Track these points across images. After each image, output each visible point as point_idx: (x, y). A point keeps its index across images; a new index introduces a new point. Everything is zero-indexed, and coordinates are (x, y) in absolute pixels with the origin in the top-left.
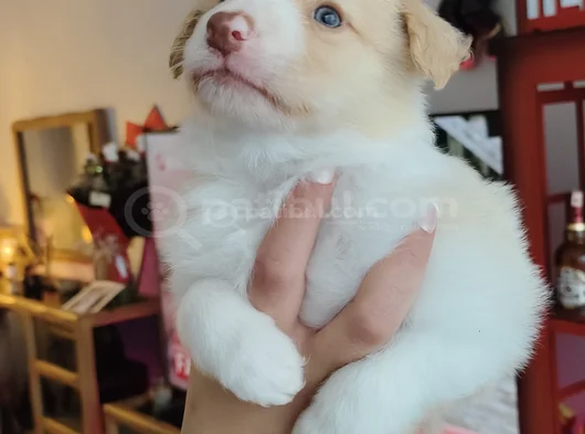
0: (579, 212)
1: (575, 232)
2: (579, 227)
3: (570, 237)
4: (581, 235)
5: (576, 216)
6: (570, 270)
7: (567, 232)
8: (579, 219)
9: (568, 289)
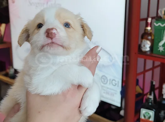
0: (149, 24)
1: (148, 30)
2: (149, 28)
3: (146, 31)
4: (149, 31)
5: (148, 25)
6: (145, 40)
7: (145, 30)
8: (149, 26)
9: (144, 46)
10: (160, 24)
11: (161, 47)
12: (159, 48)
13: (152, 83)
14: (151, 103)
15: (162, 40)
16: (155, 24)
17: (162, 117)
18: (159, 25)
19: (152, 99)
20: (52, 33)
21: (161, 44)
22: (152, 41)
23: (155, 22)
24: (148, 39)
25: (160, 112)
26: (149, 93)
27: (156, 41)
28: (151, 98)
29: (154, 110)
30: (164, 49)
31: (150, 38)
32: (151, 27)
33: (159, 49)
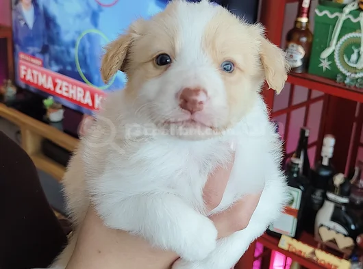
0: (306, 11)
1: (301, 23)
2: (304, 20)
3: (298, 26)
4: (304, 25)
5: (303, 13)
7: (296, 22)
8: (305, 15)
10: (326, 12)
11: (326, 61)
12: (321, 62)
13: (303, 132)
14: (298, 172)
15: (329, 46)
16: (317, 11)
17: (316, 202)
18: (326, 15)
19: (300, 166)
20: (194, 102)
21: (326, 54)
22: (309, 48)
23: (318, 8)
24: (299, 43)
25: (313, 192)
26: (294, 155)
27: (316, 48)
28: (298, 164)
29: (301, 187)
30: (330, 65)
31: (304, 39)
32: (308, 17)
33: (321, 65)
